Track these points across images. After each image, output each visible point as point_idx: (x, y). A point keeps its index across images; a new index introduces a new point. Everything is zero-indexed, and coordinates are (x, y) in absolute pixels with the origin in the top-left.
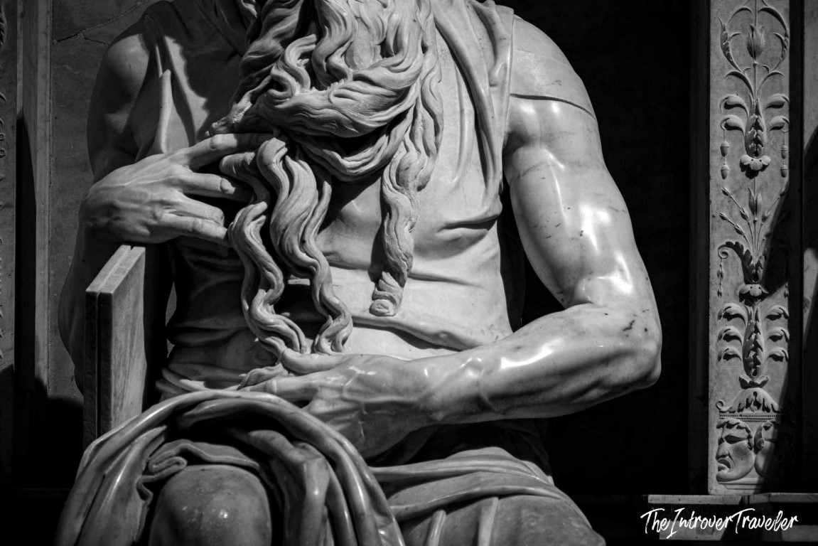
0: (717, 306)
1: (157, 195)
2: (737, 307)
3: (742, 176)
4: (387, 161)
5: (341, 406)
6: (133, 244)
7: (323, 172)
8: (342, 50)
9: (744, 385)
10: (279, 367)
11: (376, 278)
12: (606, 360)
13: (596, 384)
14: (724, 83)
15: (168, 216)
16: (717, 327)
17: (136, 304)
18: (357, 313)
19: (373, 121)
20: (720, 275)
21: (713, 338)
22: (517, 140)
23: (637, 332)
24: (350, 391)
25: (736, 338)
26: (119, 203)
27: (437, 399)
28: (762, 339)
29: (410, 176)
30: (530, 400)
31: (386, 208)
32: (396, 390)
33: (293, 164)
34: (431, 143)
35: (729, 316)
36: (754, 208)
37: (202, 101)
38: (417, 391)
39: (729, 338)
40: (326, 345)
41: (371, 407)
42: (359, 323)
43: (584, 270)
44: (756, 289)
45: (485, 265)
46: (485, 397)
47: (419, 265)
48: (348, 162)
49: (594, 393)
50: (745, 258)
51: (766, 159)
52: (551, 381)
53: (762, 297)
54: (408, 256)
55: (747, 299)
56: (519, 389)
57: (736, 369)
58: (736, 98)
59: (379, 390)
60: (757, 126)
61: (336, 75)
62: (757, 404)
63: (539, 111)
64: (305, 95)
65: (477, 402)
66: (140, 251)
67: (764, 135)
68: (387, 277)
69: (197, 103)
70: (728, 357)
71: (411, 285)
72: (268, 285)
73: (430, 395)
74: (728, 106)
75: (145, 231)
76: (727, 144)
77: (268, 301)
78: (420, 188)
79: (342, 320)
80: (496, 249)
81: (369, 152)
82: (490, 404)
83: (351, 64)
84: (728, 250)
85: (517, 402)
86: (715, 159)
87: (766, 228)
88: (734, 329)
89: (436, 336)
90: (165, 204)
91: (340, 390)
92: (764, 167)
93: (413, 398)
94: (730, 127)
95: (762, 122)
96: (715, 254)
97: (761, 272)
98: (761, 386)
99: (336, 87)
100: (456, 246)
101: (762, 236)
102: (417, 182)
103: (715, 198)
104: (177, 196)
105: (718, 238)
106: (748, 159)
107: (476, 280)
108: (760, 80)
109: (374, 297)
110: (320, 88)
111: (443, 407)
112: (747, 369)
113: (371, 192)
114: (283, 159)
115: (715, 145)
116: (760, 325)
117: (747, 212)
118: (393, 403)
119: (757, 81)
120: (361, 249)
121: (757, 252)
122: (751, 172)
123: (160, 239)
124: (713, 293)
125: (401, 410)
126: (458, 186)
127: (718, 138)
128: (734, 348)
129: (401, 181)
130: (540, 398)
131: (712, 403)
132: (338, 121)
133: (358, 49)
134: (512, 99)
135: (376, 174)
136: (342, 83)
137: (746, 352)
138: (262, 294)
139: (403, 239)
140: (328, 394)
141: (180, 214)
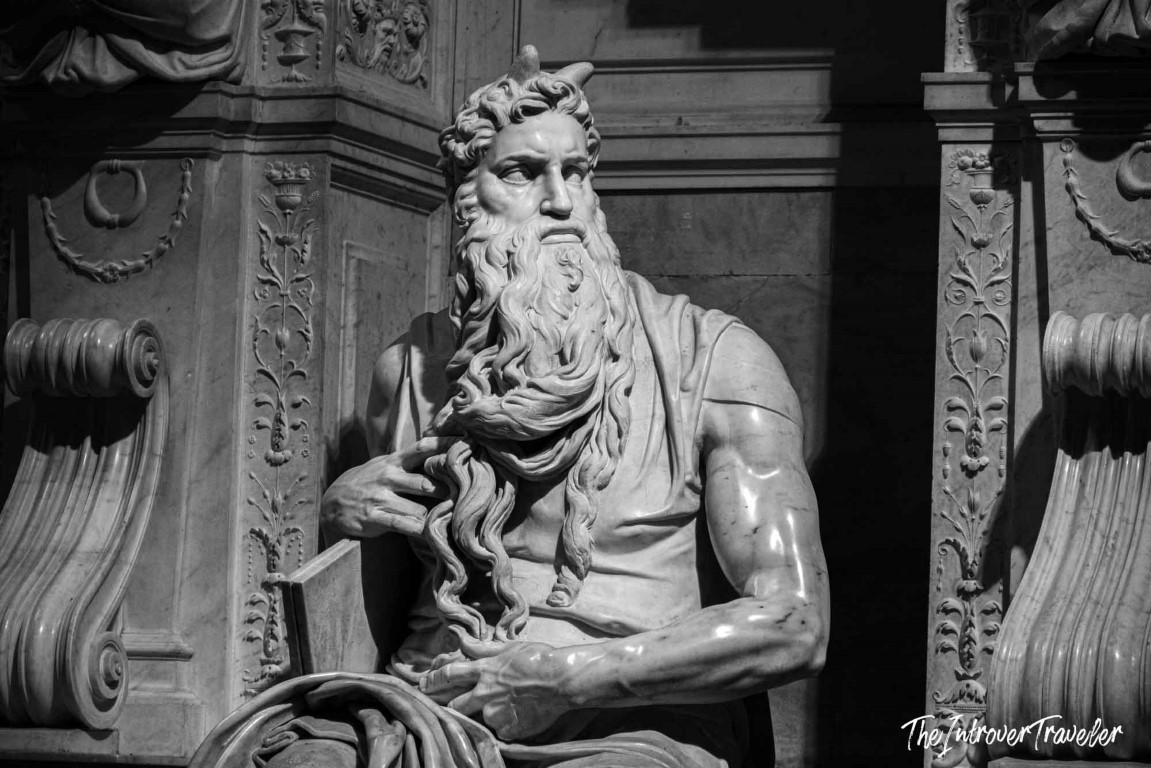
0: (935, 601)
2: (954, 602)
3: (962, 475)
4: (572, 461)
5: (498, 689)
6: (352, 538)
7: (504, 474)
8: (518, 359)
9: (960, 678)
10: (458, 653)
11: (558, 571)
12: (756, 650)
13: (747, 673)
14: (948, 386)
15: (375, 513)
16: (935, 621)
17: (347, 592)
18: (534, 604)
19: (545, 425)
20: (940, 571)
21: (931, 631)
22: (708, 444)
23: (792, 623)
24: (504, 675)
25: (952, 631)
26: (342, 501)
27: (575, 684)
28: (976, 633)
29: (589, 476)
30: (675, 686)
31: (567, 506)
32: (538, 675)
33: (477, 466)
34: (615, 446)
35: (947, 611)
36: (972, 507)
37: (429, 406)
38: (556, 675)
39: (947, 632)
40: (502, 633)
41: (519, 691)
42: (535, 612)
43: (755, 564)
44: (972, 585)
45: (674, 561)
46: (625, 683)
47: (599, 559)
48: (524, 464)
49: (746, 681)
50: (963, 556)
51: (984, 460)
52: (695, 669)
53: (977, 592)
54: (583, 551)
55: (964, 594)
56: (660, 675)
57: (952, 662)
58: (959, 401)
59: (526, 675)
60: (976, 427)
61: (511, 383)
62: (970, 696)
63: (731, 415)
64: (484, 402)
65: (618, 688)
66: (357, 543)
67: (983, 437)
68: (565, 570)
69: (425, 406)
70: (945, 650)
71: (592, 579)
72: (452, 577)
73: (568, 680)
74: (951, 409)
75: (358, 526)
76: (949, 445)
77: (451, 592)
78: (600, 488)
79: (515, 610)
80: (692, 544)
81: (548, 454)
82: (632, 689)
83: (528, 372)
84: (948, 548)
85: (662, 688)
86: (937, 460)
87: (984, 525)
88: (951, 624)
89: (608, 625)
90: (375, 502)
91: (496, 674)
92: (982, 468)
93: (552, 683)
94: (954, 429)
95: (982, 423)
96: (935, 550)
97: (976, 569)
98: (975, 677)
99: (509, 395)
100: (637, 543)
101: (980, 534)
102: (597, 482)
103: (936, 496)
104: (387, 494)
105: (938, 536)
106: (967, 459)
107: (660, 574)
108: (981, 380)
109: (555, 589)
110: (500, 395)
111: (582, 692)
112: (962, 662)
113: (556, 492)
114: (467, 460)
115: (937, 446)
116: (975, 620)
117: (966, 511)
118: (536, 687)
119: (977, 384)
120: (546, 544)
121: (973, 548)
122: (971, 473)
123: (370, 534)
124: (932, 588)
125: (544, 694)
126: (639, 485)
127: (941, 440)
128: (951, 641)
129: (582, 482)
130: (685, 685)
131: (929, 693)
132: (508, 425)
133: (534, 358)
134: (706, 404)
135: (560, 475)
136: (516, 390)
137: (962, 645)
138: (447, 585)
139: (581, 535)
140: (487, 678)
141: (389, 511)
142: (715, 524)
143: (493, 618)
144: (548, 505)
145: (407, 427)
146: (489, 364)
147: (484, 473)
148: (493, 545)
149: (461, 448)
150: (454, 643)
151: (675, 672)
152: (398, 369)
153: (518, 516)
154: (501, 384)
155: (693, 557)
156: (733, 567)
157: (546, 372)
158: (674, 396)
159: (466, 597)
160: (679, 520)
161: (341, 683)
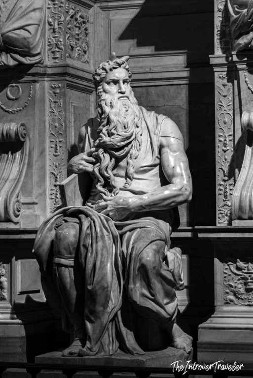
0: (217, 183)
1: (79, 162)
2: (222, 183)
3: (223, 152)
4: (128, 152)
5: (112, 208)
6: (75, 173)
7: (112, 156)
8: (114, 128)
9: (224, 201)
11: (126, 179)
12: (175, 196)
13: (173, 202)
14: (218, 130)
15: (81, 167)
16: (218, 187)
17: (75, 187)
18: (121, 187)
19: (121, 144)
20: (218, 175)
21: (217, 190)
22: (161, 147)
23: (183, 190)
24: (114, 205)
25: (222, 190)
26: (73, 164)
27: (131, 206)
28: (228, 190)
29: (133, 156)
30: (156, 206)
32: (122, 204)
33: (105, 155)
34: (138, 148)
35: (220, 185)
36: (226, 160)
37: (93, 140)
38: (127, 204)
39: (220, 190)
40: (113, 195)
41: (118, 208)
42: (121, 189)
43: (173, 176)
44: (226, 178)
45: (154, 175)
47: (136, 176)
48: (117, 154)
49: (173, 204)
50: (224, 172)
51: (228, 148)
53: (228, 180)
54: (132, 174)
55: (224, 181)
57: (222, 197)
58: (221, 134)
59: (119, 205)
60: (226, 140)
61: (113, 134)
62: (227, 205)
63: (166, 140)
64: (106, 139)
65: (142, 207)
66: (77, 174)
67: (228, 143)
68: (128, 179)
69: (92, 141)
70: (220, 194)
71: (134, 180)
72: (100, 182)
73: (129, 206)
74: (219, 136)
75: (77, 170)
76: (219, 145)
77: (101, 185)
78: (135, 159)
79: (116, 189)
80: (158, 171)
81: (122, 151)
82: (145, 207)
83: (117, 131)
84: (220, 170)
85: (152, 206)
86: (217, 148)
87: (228, 164)
88: (222, 188)
89: (139, 192)
90: (81, 164)
91: (112, 205)
92: (228, 150)
93: (126, 206)
94: (220, 141)
95: (227, 139)
96: (217, 170)
97: (227, 174)
98: (228, 200)
99: (112, 137)
100: (145, 172)
101: (228, 166)
102: (134, 157)
103: (217, 158)
104: (84, 162)
105: (218, 167)
106: (224, 148)
107: (151, 179)
108: (226, 130)
109: (125, 184)
110: (110, 137)
111: (133, 208)
112: (225, 197)
113: (125, 160)
114: (103, 153)
115: (217, 145)
116: (227, 187)
117: (224, 160)
118: (123, 208)
119: (225, 130)
120: (123, 173)
121: (226, 169)
122: (225, 151)
123: (80, 172)
124: (217, 180)
125: (124, 209)
126: (145, 158)
127: (217, 144)
128: (222, 192)
129: (131, 158)
130: (158, 205)
131: (217, 205)
132: (113, 144)
133: (118, 128)
134: (160, 138)
135: (125, 156)
136: (114, 136)
137: (224, 193)
138: (99, 184)
139: (131, 170)
140: (110, 206)
141: (84, 166)
142: (164, 166)
143: (111, 191)
144: (123, 163)
145: (88, 146)
146: (107, 130)
147: (107, 156)
148: (110, 173)
149: (101, 151)
150: (101, 198)
151: (156, 203)
152: (85, 132)
153: (116, 166)
154: (110, 134)
155: (159, 174)
156: (168, 176)
157: (121, 131)
158: (152, 136)
159: (104, 186)
160: (155, 166)
161: (74, 208)
